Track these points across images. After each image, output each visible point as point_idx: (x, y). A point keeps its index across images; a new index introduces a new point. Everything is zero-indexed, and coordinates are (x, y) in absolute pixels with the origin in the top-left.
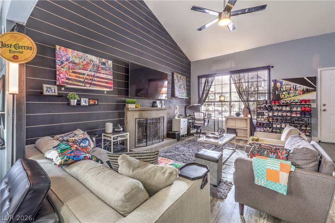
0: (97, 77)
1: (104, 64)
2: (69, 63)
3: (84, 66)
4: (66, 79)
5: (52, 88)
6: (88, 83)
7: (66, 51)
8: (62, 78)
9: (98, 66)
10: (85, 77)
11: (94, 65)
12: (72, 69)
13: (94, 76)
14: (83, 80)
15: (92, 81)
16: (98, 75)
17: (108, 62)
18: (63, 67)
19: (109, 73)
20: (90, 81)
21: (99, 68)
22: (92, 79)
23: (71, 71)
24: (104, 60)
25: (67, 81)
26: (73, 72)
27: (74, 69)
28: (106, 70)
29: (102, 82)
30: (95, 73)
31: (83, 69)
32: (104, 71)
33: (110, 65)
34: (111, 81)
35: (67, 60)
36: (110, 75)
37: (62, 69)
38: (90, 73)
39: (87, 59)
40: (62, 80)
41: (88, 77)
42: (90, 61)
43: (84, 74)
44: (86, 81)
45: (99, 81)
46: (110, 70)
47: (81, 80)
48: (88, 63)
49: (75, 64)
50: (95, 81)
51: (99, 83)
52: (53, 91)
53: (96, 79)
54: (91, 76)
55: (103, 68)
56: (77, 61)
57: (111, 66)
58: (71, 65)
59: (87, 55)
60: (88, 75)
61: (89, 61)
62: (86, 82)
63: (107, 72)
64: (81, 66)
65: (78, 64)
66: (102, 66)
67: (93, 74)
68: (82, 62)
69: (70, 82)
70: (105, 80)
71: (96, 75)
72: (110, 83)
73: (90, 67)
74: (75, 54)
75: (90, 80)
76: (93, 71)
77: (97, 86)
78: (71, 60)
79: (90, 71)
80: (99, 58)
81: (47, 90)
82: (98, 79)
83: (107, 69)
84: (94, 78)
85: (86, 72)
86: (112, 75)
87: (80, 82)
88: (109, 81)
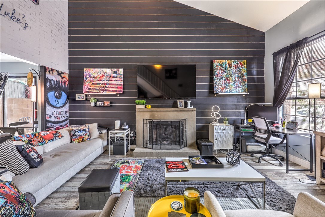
0: (109, 84)
1: (115, 73)
2: (90, 78)
3: (100, 78)
4: (88, 89)
5: (82, 96)
6: (102, 90)
7: (89, 70)
8: (86, 89)
9: (110, 76)
10: (100, 86)
11: (107, 75)
12: (92, 82)
13: (106, 84)
14: (98, 88)
15: (105, 88)
16: (110, 82)
17: (118, 70)
18: (87, 82)
19: (119, 79)
20: (103, 88)
21: (111, 77)
22: (105, 86)
23: (91, 83)
24: (115, 70)
25: (88, 90)
26: (93, 84)
27: (93, 81)
28: (116, 78)
29: (113, 88)
30: (108, 82)
31: (99, 80)
32: (115, 78)
33: (121, 72)
34: (120, 86)
35: (89, 77)
36: (120, 81)
37: (86, 83)
38: (103, 82)
39: (102, 72)
40: (86, 90)
41: (102, 86)
42: (105, 73)
43: (99, 84)
44: (100, 88)
45: (110, 87)
46: (120, 76)
47: (97, 88)
48: (103, 75)
49: (94, 78)
50: (107, 87)
51: (110, 89)
52: (83, 97)
53: (108, 86)
54: (104, 85)
55: (115, 76)
56: (95, 75)
58: (92, 79)
59: (102, 69)
60: (102, 84)
61: (103, 74)
62: (100, 90)
63: (117, 79)
64: (98, 79)
65: (96, 78)
66: (114, 75)
67: (106, 82)
68: (99, 76)
69: (90, 91)
70: (116, 85)
71: (108, 83)
72: (120, 88)
73: (104, 78)
74: (94, 71)
75: (104, 87)
76: (106, 81)
77: (108, 91)
78: (91, 76)
79: (104, 81)
80: (111, 69)
81: (78, 97)
82: (109, 86)
83: (118, 76)
84: (106, 86)
85: (101, 82)
86: (122, 81)
87: (96, 90)
88: (118, 86)
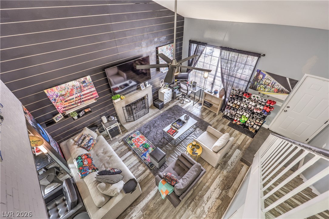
0: (83, 95)
1: (84, 82)
2: (59, 97)
3: (70, 93)
4: (64, 108)
5: (59, 116)
6: (79, 103)
7: (52, 90)
8: (61, 109)
9: (80, 87)
10: (74, 100)
11: (77, 88)
12: (63, 100)
13: (80, 96)
14: (74, 103)
15: (81, 99)
16: (83, 93)
17: (86, 79)
18: (57, 103)
19: (91, 86)
20: (80, 101)
21: (82, 88)
22: (80, 98)
23: (63, 102)
24: (82, 79)
25: (65, 109)
26: (65, 102)
27: (65, 99)
28: (87, 86)
29: (88, 96)
30: (80, 93)
31: (70, 96)
32: (87, 87)
33: (89, 79)
34: (95, 92)
35: (57, 96)
36: (92, 88)
37: (58, 104)
38: (76, 95)
39: (69, 86)
40: (62, 110)
41: (76, 99)
42: (73, 87)
43: (73, 99)
44: (76, 102)
45: (85, 97)
46: (91, 83)
47: (72, 103)
48: (72, 90)
49: (63, 95)
50: (82, 98)
51: (87, 98)
52: (60, 117)
53: (83, 97)
54: (79, 97)
55: (85, 86)
56: (63, 93)
57: (91, 80)
58: (61, 98)
59: (67, 84)
60: (76, 98)
61: (72, 88)
62: (77, 103)
63: (89, 87)
64: (68, 95)
65: (65, 94)
66: (84, 85)
67: (79, 95)
68: (68, 91)
69: (67, 108)
70: (90, 93)
71: (81, 94)
72: (95, 93)
73: (75, 91)
74: (59, 89)
75: (79, 99)
76: (79, 93)
77: (86, 101)
78: (59, 95)
79: (76, 94)
80: (78, 80)
81: (56, 119)
82: (84, 96)
83: (88, 84)
84: (81, 97)
85: (74, 96)
86: (93, 87)
87: (72, 105)
88: (93, 93)
